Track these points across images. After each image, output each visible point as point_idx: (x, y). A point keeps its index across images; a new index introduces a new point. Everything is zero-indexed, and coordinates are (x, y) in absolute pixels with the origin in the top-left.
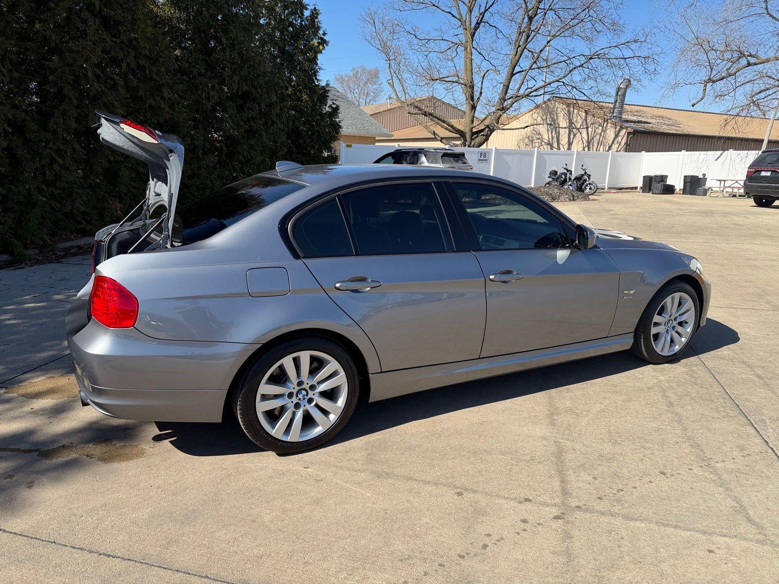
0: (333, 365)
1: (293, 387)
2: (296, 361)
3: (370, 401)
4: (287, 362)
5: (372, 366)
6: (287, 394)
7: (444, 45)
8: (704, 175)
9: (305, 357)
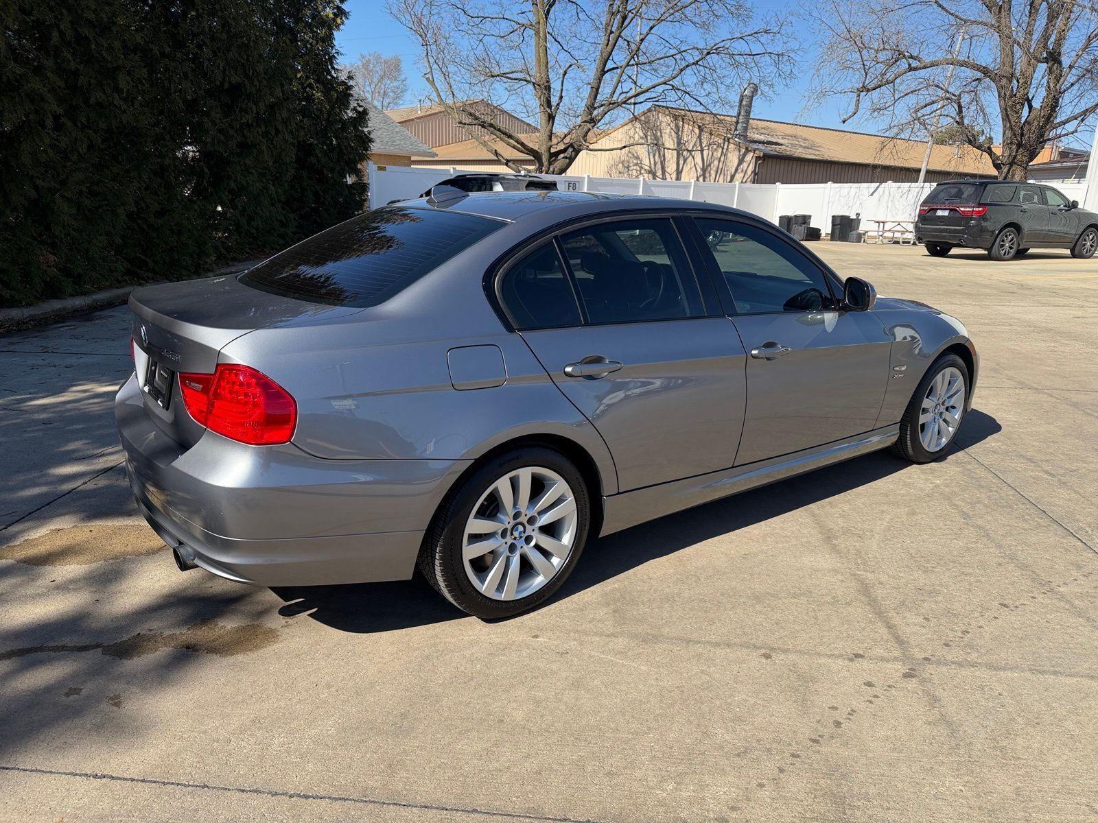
0: (559, 487)
1: (507, 520)
2: (514, 484)
3: (600, 536)
4: (502, 485)
5: (608, 486)
6: (500, 532)
7: (505, 27)
8: (858, 215)
9: (525, 475)
